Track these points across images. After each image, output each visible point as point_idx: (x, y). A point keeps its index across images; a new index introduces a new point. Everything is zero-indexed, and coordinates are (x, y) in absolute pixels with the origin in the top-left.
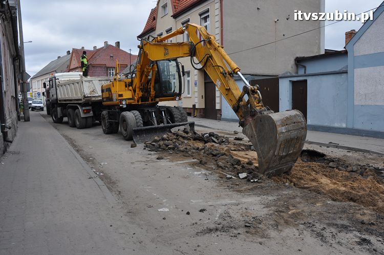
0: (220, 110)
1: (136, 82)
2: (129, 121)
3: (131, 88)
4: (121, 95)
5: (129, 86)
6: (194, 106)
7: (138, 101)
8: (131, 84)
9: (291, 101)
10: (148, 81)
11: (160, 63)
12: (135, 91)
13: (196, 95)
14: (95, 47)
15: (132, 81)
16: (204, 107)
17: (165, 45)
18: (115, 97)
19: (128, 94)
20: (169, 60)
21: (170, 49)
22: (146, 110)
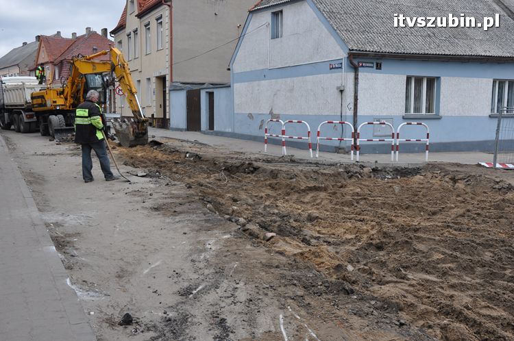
0: (169, 119)
1: (68, 90)
2: (53, 123)
3: (62, 96)
4: (55, 102)
5: (60, 94)
6: (153, 115)
7: (69, 107)
8: (62, 93)
9: (208, 110)
10: (78, 91)
11: (88, 77)
12: (66, 99)
13: (154, 104)
14: (74, 34)
15: (64, 90)
16: (162, 117)
17: (93, 63)
18: (49, 103)
19: (60, 101)
20: (96, 74)
21: (97, 65)
22: (69, 115)
